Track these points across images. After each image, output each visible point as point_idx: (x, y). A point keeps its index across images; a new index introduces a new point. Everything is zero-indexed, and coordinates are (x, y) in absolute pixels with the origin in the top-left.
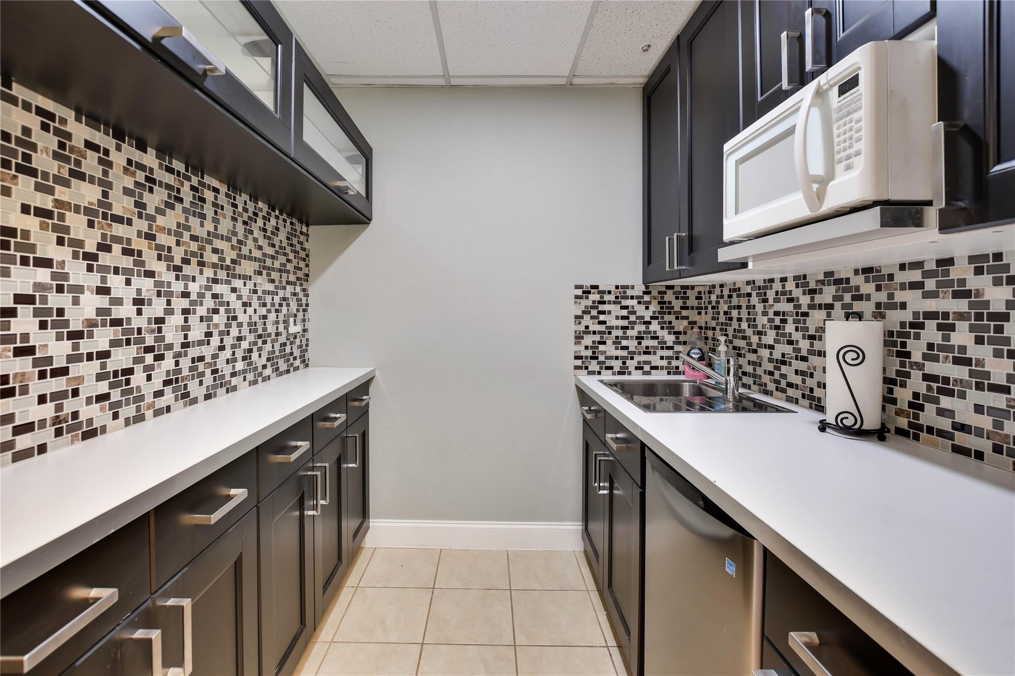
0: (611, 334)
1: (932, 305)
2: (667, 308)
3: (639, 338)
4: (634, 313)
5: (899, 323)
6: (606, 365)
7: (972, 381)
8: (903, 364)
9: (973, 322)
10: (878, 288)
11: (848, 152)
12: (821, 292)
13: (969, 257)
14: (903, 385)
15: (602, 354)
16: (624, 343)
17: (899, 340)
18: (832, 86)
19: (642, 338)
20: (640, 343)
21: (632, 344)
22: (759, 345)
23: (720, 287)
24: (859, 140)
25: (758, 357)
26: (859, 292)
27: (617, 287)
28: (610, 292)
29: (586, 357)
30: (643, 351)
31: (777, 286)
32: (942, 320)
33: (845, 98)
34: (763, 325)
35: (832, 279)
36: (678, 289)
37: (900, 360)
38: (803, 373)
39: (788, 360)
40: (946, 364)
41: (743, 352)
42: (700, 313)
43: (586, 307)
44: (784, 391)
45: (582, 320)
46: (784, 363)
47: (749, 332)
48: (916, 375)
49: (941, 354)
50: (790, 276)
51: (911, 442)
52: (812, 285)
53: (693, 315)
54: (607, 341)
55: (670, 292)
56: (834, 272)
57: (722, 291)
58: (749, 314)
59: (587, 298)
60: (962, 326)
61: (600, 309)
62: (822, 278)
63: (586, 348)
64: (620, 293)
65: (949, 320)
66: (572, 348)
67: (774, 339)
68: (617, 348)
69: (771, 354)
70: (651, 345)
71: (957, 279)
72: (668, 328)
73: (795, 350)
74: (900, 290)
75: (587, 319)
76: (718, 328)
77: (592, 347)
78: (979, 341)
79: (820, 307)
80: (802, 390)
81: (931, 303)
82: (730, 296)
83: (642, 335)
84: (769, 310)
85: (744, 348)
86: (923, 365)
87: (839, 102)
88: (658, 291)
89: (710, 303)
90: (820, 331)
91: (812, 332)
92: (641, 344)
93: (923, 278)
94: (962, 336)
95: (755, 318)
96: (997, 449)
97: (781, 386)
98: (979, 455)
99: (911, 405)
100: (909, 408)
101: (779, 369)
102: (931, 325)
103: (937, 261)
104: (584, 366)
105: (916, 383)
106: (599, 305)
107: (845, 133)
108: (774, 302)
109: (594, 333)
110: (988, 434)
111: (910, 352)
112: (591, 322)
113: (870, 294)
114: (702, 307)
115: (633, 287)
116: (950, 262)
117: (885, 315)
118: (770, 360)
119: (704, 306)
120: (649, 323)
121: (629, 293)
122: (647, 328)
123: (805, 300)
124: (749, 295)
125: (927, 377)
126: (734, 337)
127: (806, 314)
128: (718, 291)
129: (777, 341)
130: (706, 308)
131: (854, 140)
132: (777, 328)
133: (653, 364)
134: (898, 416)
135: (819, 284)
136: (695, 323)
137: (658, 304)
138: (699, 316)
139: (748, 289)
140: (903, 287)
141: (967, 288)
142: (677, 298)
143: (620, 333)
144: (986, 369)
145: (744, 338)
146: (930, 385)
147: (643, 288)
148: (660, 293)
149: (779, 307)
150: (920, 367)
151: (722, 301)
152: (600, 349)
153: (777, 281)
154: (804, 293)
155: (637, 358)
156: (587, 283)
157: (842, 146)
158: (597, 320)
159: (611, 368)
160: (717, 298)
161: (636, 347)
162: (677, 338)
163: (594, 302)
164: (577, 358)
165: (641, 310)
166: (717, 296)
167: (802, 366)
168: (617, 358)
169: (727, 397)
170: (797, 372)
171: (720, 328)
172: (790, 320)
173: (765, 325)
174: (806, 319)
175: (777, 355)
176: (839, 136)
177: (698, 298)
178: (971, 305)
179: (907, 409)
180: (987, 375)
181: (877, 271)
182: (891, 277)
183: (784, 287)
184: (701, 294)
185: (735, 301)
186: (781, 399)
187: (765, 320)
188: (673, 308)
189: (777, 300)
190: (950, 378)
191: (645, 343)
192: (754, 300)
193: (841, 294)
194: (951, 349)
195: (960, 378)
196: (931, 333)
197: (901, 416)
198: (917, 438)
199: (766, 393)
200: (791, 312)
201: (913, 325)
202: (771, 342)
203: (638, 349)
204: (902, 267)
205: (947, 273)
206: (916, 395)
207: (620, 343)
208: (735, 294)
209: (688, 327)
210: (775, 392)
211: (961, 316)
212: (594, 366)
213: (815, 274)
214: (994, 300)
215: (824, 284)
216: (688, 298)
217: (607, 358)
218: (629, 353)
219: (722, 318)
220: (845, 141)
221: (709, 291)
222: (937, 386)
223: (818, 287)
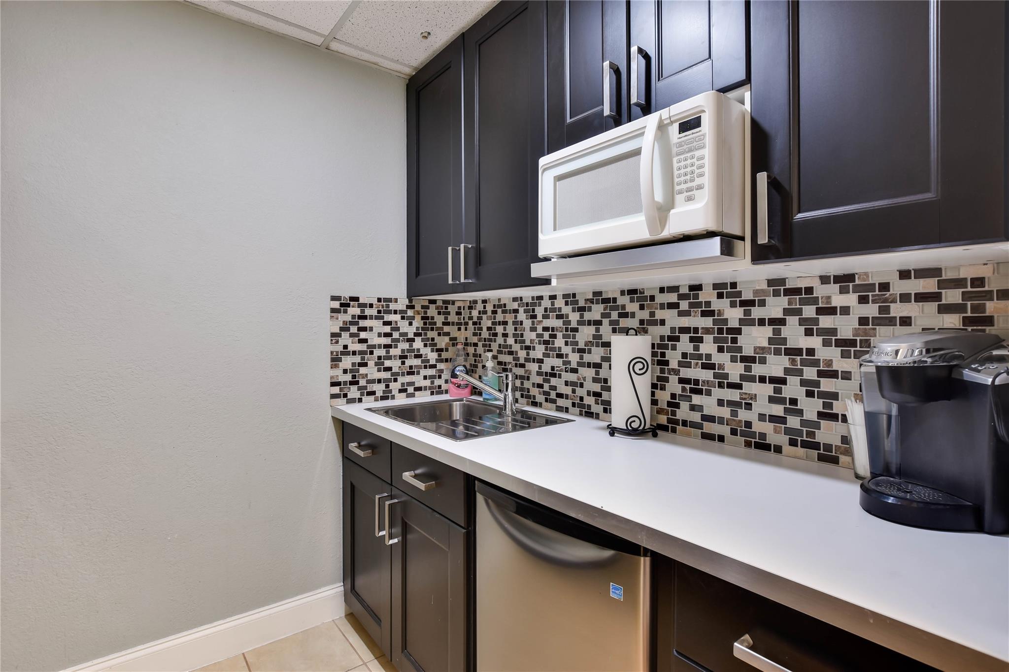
0: (373, 354)
1: (685, 322)
2: (430, 324)
3: (403, 357)
4: (398, 329)
5: (659, 336)
6: (368, 390)
7: (716, 381)
8: (662, 371)
9: (716, 335)
10: (642, 307)
11: (689, 185)
12: (590, 309)
13: (714, 284)
14: (663, 388)
15: (363, 378)
16: (388, 363)
17: (659, 351)
18: (672, 123)
19: (406, 357)
20: (403, 363)
21: (395, 364)
22: (527, 360)
23: (482, 303)
24: (701, 175)
25: (526, 371)
26: (625, 310)
27: (379, 300)
28: (371, 306)
29: (345, 383)
30: (407, 372)
31: (546, 303)
32: (693, 334)
33: (686, 136)
34: (531, 340)
35: (600, 298)
36: (439, 303)
37: (660, 368)
38: (573, 384)
39: (557, 372)
40: (697, 369)
41: (510, 366)
42: (459, 329)
43: (345, 323)
44: (553, 401)
45: (339, 338)
46: (554, 375)
47: (516, 347)
48: (674, 379)
49: (692, 361)
50: (560, 294)
51: (669, 435)
52: (582, 303)
53: (452, 330)
54: (369, 362)
55: (432, 306)
56: (602, 292)
57: (485, 307)
58: (516, 329)
59: (345, 312)
60: (708, 338)
61: (360, 326)
62: (591, 297)
63: (345, 371)
64: (383, 307)
65: (698, 334)
66: (326, 373)
67: (543, 353)
68: (379, 370)
69: (540, 367)
70: (415, 364)
71: (705, 302)
72: (431, 345)
73: (565, 363)
74: (660, 309)
75: (345, 338)
76: (480, 344)
77: (351, 371)
78: (721, 350)
79: (589, 323)
80: (572, 399)
81: (684, 320)
82: (494, 312)
83: (406, 354)
84: (538, 326)
85: (510, 363)
86: (679, 371)
87: (679, 138)
88: (422, 306)
89: (471, 318)
90: (589, 345)
91: (581, 345)
92: (405, 364)
93: (678, 300)
94: (708, 347)
95: (523, 334)
96: (734, 432)
97: (550, 397)
98: (721, 439)
99: (670, 404)
100: (668, 407)
101: (548, 381)
102: (685, 338)
103: (690, 286)
104: (342, 393)
105: (674, 386)
106: (360, 321)
107: (686, 167)
108: (543, 319)
109: (354, 353)
110: (727, 421)
111: (669, 360)
112: (351, 340)
113: (635, 312)
114: (462, 323)
115: (396, 300)
116: (698, 288)
117: (648, 330)
118: (539, 374)
119: (463, 322)
120: (413, 340)
121: (393, 306)
122: (411, 346)
123: (574, 317)
124: (516, 311)
125: (682, 381)
126: (500, 352)
127: (576, 330)
128: (480, 306)
129: (546, 355)
130: (466, 324)
131: (695, 174)
132: (546, 343)
133: (417, 385)
134: (659, 414)
135: (589, 302)
136: (455, 339)
137: (422, 320)
138: (459, 332)
139: (515, 305)
140: (662, 306)
141: (712, 309)
142: (439, 313)
143: (382, 352)
144: (725, 371)
145: (511, 353)
146: (684, 387)
147: (407, 302)
148: (423, 307)
149: (548, 323)
150: (676, 372)
151: (484, 317)
152: (361, 372)
153: (546, 299)
154: (574, 311)
155: (401, 380)
156: (346, 294)
157: (683, 178)
158: (357, 338)
159: (372, 393)
160: (480, 314)
161: (400, 367)
162: (440, 355)
163: (353, 317)
164: (333, 384)
165: (404, 326)
166: (479, 312)
167: (572, 377)
168: (379, 381)
169: (506, 413)
170: (566, 383)
171: (483, 344)
172: (560, 335)
173: (534, 340)
174: (575, 334)
175: (546, 368)
176: (679, 169)
177: (458, 313)
178: (715, 322)
179: (666, 408)
180: (726, 376)
181: (641, 293)
182: (652, 298)
183: (553, 304)
184: (461, 310)
185: (500, 317)
186: (550, 410)
187: (533, 335)
188: (435, 323)
189: (546, 317)
190: (699, 380)
191: (409, 362)
192: (522, 316)
193: (608, 311)
194: (700, 357)
195: (707, 379)
196: (685, 344)
197: (662, 414)
198: (674, 431)
199: (535, 404)
200: (560, 328)
201: (670, 338)
202: (540, 356)
203: (402, 370)
204: (662, 290)
205: (696, 297)
206: (673, 396)
207: (383, 364)
208: (499, 311)
209: (449, 344)
210: (544, 404)
211: (707, 331)
212: (354, 393)
213: (585, 293)
214: (731, 318)
215: (593, 303)
216: (449, 313)
217: (369, 382)
218: (392, 375)
219: (485, 334)
220: (686, 175)
221: (469, 306)
222: (690, 387)
223: (587, 305)
